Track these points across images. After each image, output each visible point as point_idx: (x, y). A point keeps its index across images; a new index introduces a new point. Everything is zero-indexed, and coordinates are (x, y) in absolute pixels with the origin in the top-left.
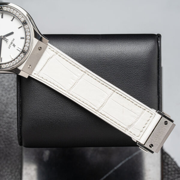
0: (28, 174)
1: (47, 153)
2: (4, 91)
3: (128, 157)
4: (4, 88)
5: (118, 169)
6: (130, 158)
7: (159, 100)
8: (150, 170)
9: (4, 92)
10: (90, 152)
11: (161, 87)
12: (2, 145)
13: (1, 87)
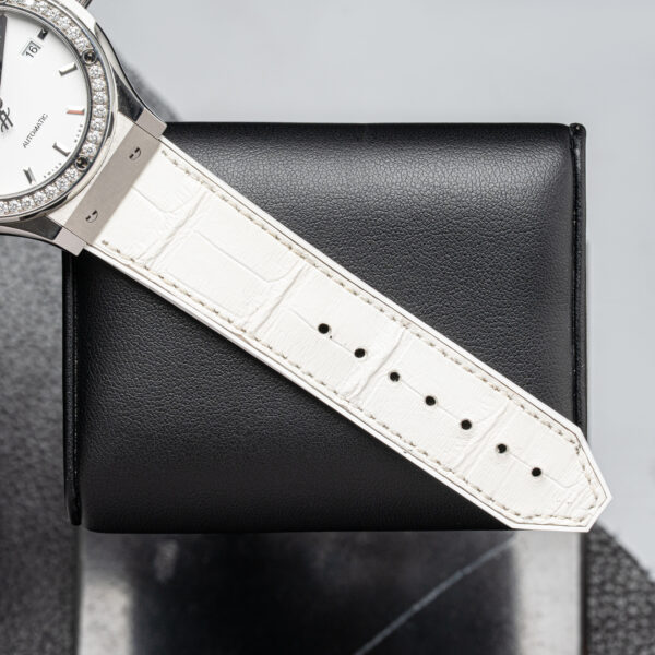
0: (98, 628)
1: (168, 551)
2: (46, 304)
3: (462, 566)
4: (46, 293)
5: (424, 610)
6: (468, 570)
7: (576, 361)
8: (539, 615)
9: (44, 307)
10: (324, 548)
11: (585, 314)
12: (32, 499)
13: (38, 290)
